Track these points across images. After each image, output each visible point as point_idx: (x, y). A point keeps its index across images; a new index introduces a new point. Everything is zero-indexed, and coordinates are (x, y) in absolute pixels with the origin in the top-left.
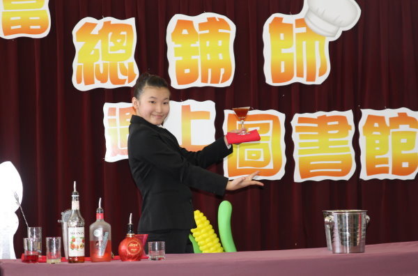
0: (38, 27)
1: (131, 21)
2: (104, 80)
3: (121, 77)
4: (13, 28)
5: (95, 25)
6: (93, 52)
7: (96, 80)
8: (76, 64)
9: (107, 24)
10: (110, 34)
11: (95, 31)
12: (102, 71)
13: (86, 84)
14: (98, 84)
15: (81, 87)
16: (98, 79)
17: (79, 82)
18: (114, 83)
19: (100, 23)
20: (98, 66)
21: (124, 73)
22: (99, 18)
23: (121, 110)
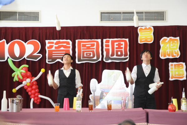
0: (150, 40)
1: (178, 38)
2: (169, 56)
3: (175, 55)
4: (142, 40)
5: (167, 39)
6: (166, 47)
7: (167, 56)
8: (161, 51)
9: (170, 39)
10: (171, 42)
11: (167, 41)
12: (169, 53)
13: (164, 57)
14: (167, 57)
15: (162, 58)
16: (168, 55)
17: (162, 56)
18: (172, 56)
19: (168, 39)
20: (167, 52)
21: (175, 54)
22: (168, 37)
23: (175, 65)
